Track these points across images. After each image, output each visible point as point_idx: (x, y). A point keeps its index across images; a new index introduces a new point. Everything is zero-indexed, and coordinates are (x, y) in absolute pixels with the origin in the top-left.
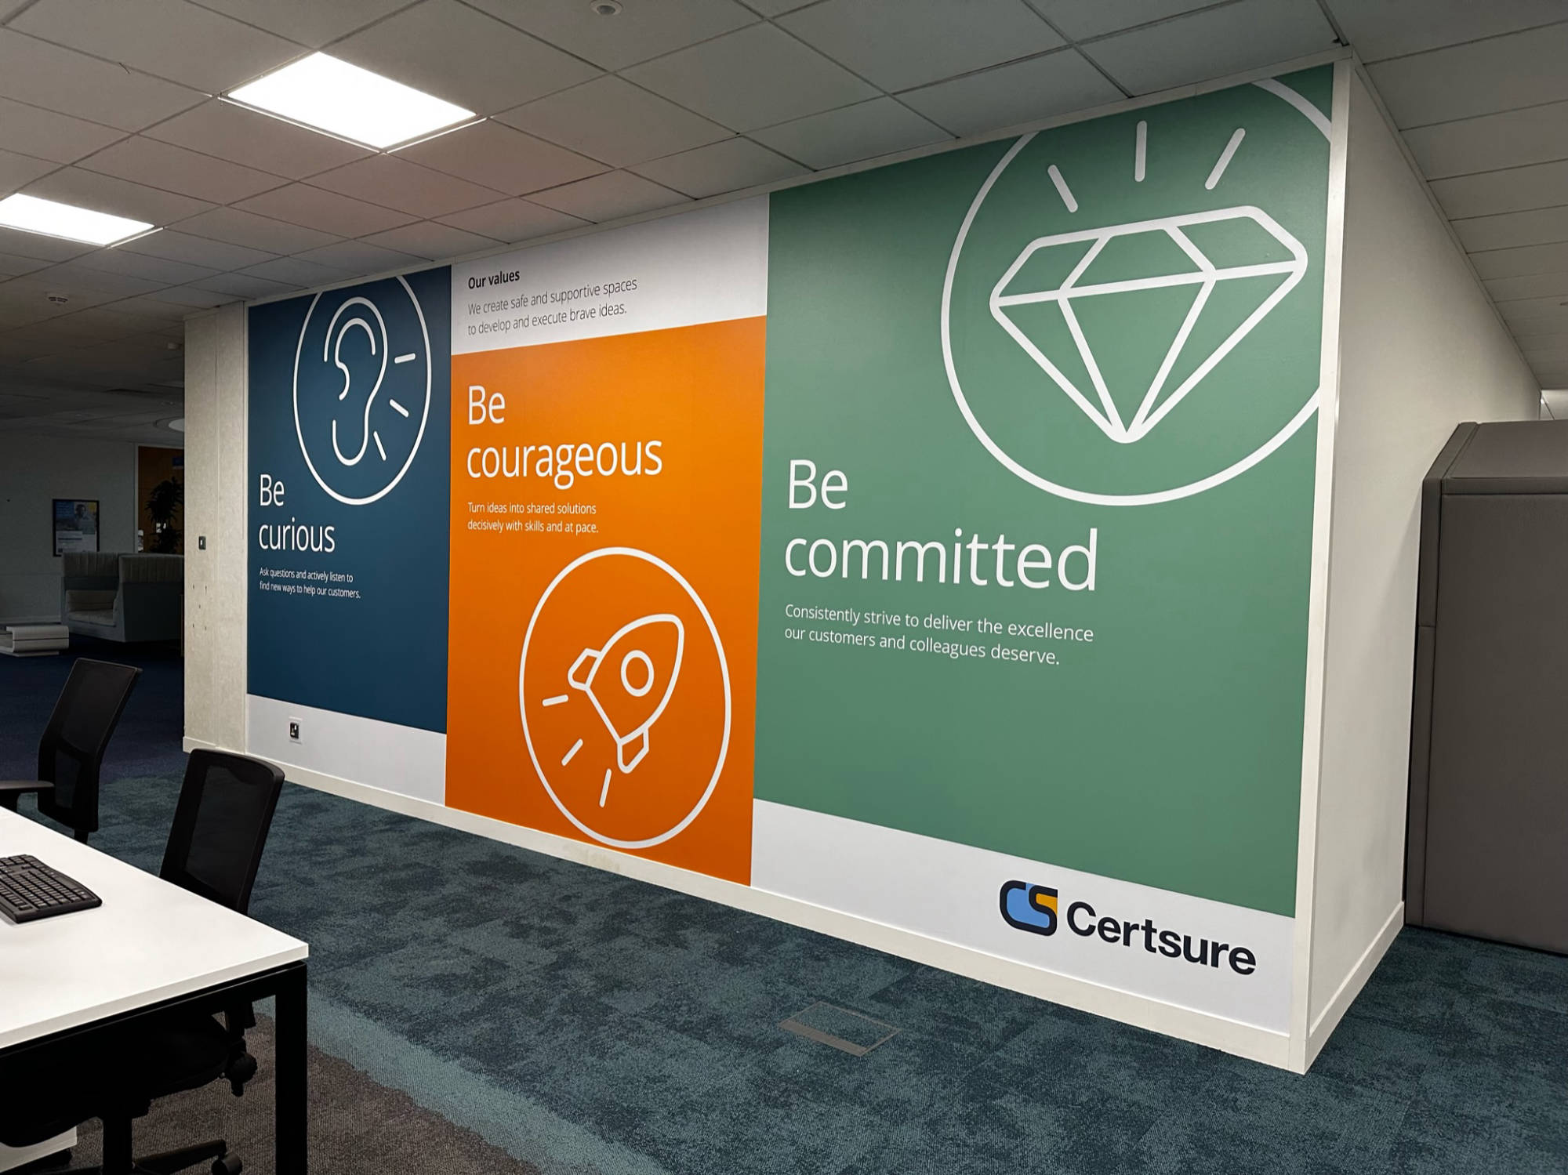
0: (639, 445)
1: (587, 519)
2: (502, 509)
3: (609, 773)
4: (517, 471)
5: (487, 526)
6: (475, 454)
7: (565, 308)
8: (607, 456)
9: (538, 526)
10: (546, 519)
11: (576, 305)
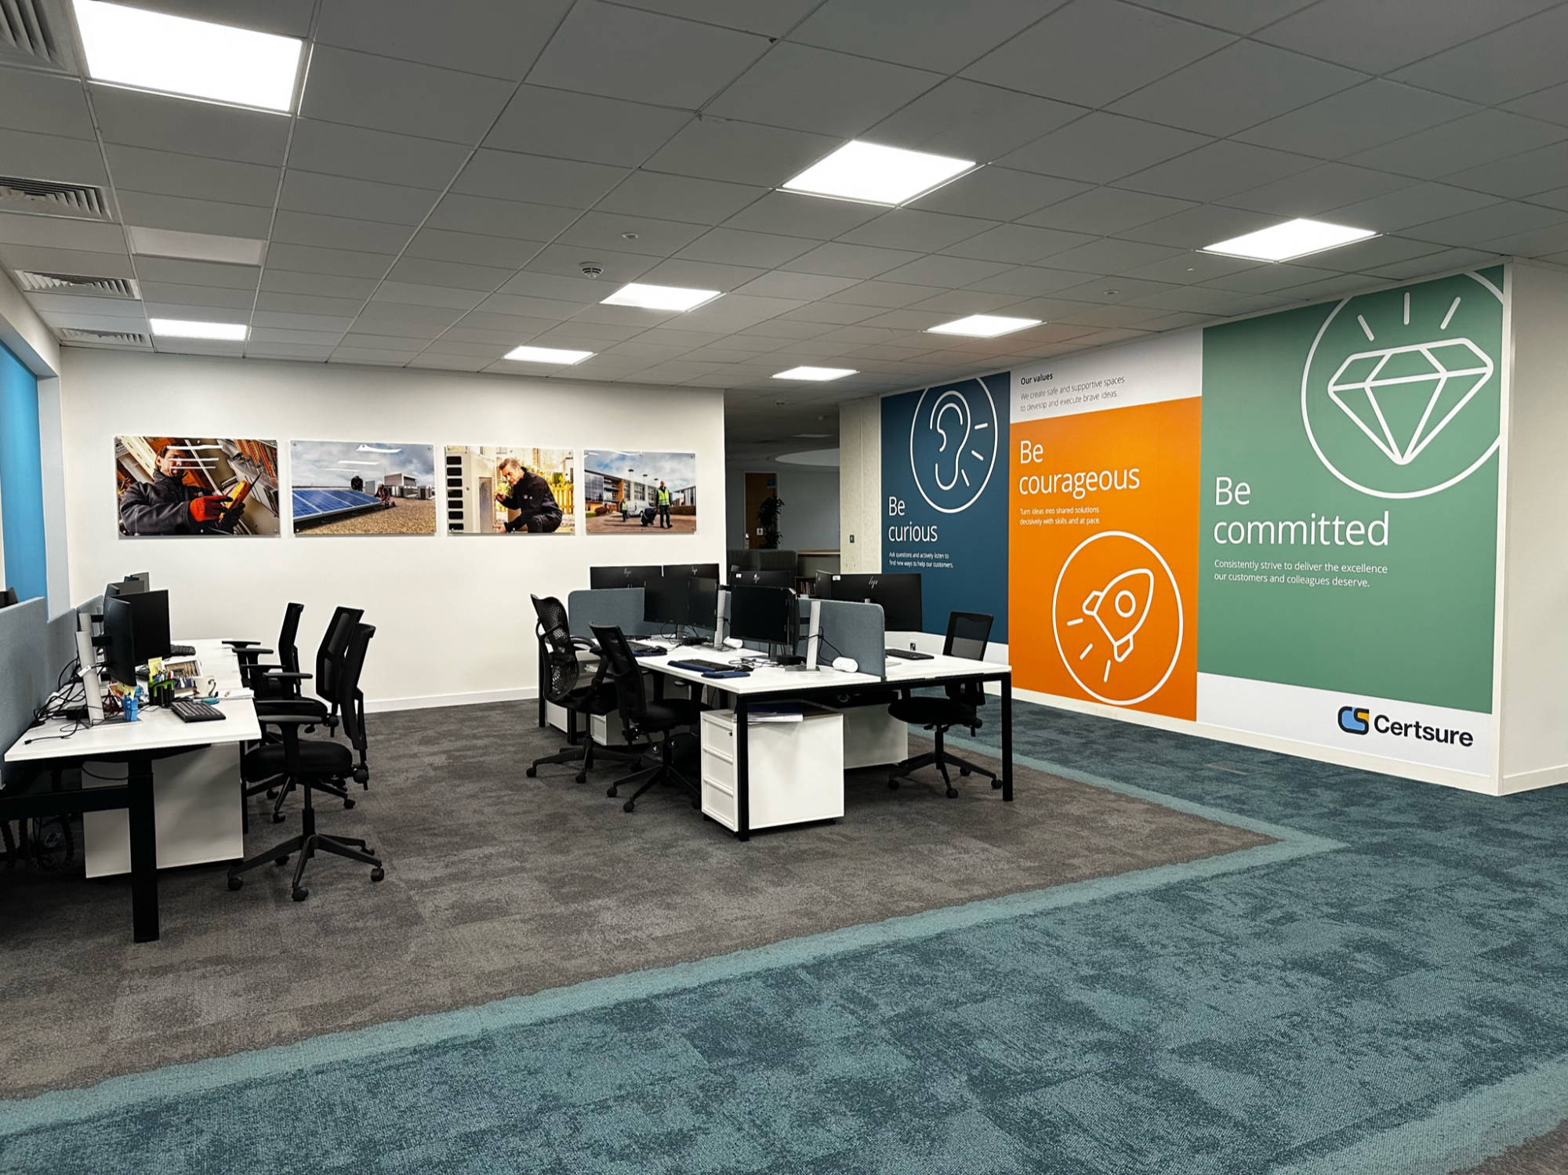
0: (1125, 472)
1: (1093, 515)
2: (1041, 512)
3: (1109, 662)
4: (1050, 490)
5: (1031, 522)
6: (1024, 481)
7: (1081, 394)
8: (1106, 479)
9: (1063, 521)
10: (1068, 516)
11: (1087, 393)
